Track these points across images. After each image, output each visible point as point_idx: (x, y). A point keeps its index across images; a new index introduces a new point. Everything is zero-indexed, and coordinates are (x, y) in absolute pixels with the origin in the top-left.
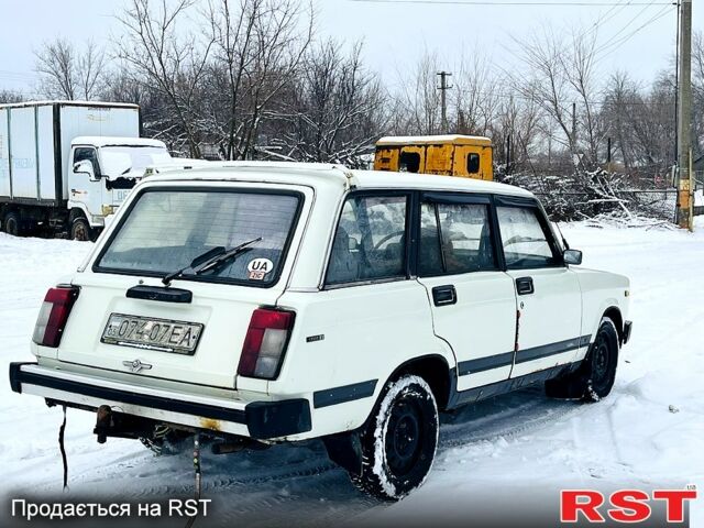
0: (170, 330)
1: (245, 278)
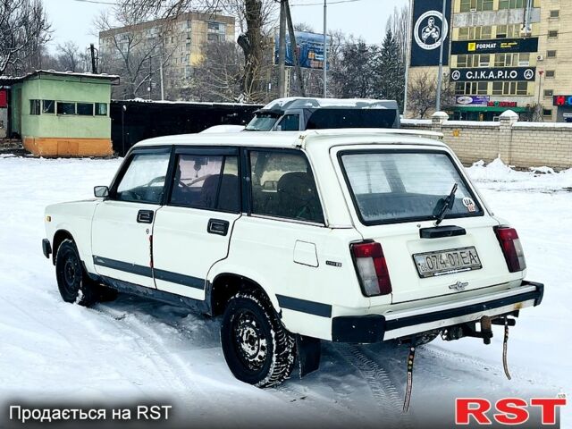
0: (459, 256)
1: (466, 212)
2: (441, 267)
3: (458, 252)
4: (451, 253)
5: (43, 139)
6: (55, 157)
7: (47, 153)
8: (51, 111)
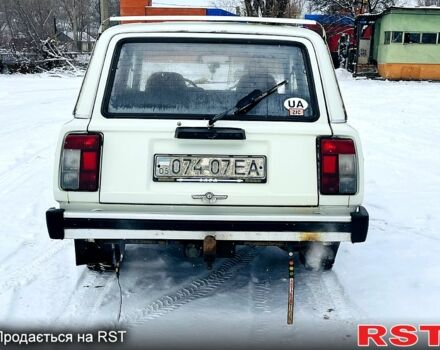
0: (232, 164)
1: (285, 115)
2: (193, 173)
3: (232, 160)
4: (219, 159)
5: (390, 65)
6: (397, 80)
7: (393, 76)
8: (399, 41)
